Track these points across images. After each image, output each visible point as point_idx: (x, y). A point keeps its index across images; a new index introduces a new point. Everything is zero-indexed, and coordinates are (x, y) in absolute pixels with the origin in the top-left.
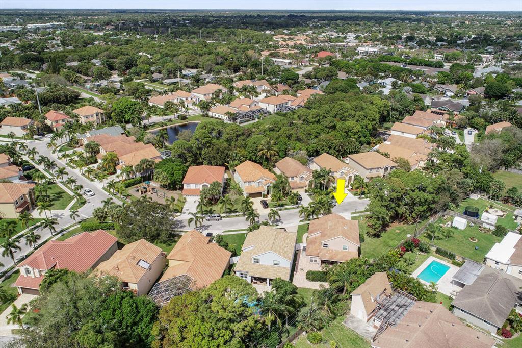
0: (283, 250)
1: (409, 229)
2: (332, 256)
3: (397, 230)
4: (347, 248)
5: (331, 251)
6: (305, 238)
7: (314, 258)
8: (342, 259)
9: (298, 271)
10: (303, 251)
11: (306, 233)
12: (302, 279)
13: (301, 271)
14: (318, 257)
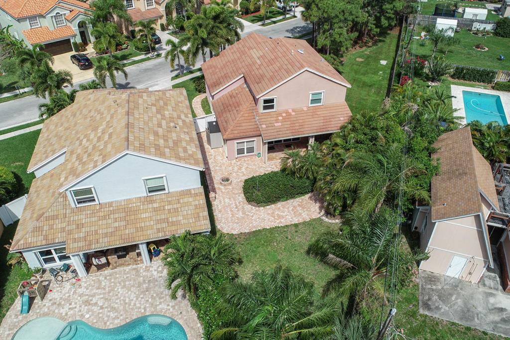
0: (165, 139)
1: (376, 53)
2: (292, 125)
3: (358, 57)
4: (321, 99)
5: (284, 115)
6: (198, 106)
7: (247, 142)
8: (319, 128)
9: (216, 186)
10: (211, 134)
11: (197, 97)
12: (236, 208)
13: (225, 185)
14: (255, 139)
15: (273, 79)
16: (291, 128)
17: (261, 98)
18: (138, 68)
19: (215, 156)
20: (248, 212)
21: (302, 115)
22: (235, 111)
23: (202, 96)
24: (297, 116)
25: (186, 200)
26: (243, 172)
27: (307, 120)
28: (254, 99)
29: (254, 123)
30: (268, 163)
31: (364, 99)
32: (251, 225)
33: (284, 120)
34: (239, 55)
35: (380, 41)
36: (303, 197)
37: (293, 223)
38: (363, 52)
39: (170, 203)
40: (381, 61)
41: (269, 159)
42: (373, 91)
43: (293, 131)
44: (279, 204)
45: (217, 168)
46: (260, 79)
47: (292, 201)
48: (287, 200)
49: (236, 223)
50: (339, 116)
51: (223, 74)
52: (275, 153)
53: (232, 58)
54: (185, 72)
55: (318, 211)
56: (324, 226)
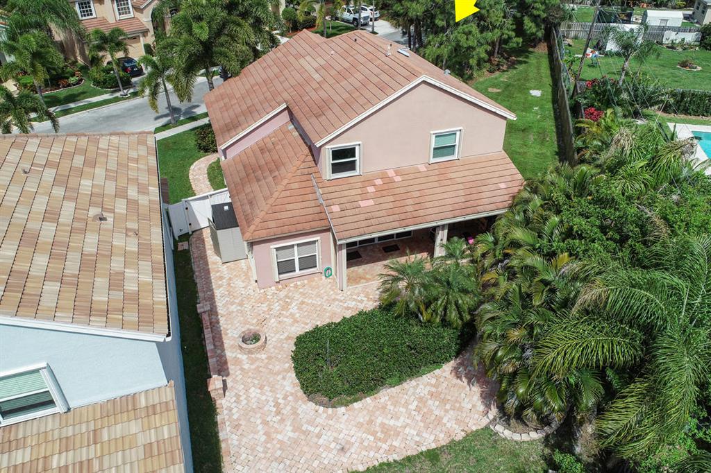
0: (57, 252)
1: (519, 80)
2: (398, 204)
3: (490, 87)
4: (454, 146)
5: (378, 182)
6: (201, 177)
7: (299, 245)
8: (457, 206)
9: (229, 354)
10: (218, 232)
11: (201, 159)
12: (278, 413)
13: (250, 352)
14: (318, 238)
15: (350, 106)
16: (397, 211)
17: (327, 147)
18: (94, 115)
19: (230, 279)
20: (308, 422)
21: (418, 181)
22: (271, 179)
23: (211, 158)
24: (406, 183)
25: (118, 430)
26: (292, 315)
27: (431, 191)
28: (311, 151)
29: (312, 203)
30: (348, 290)
31: (520, 153)
32: (316, 463)
33: (379, 194)
34: (276, 70)
35: (520, 62)
36: (437, 372)
37: (424, 449)
38: (496, 79)
39: (67, 444)
40: (531, 91)
41: (351, 280)
42: (532, 137)
43: (403, 216)
44: (385, 395)
45: (233, 308)
46: (320, 110)
47: (413, 382)
48: (401, 381)
49: (276, 459)
50: (497, 180)
51: (245, 107)
52: (364, 267)
53: (265, 76)
54: (182, 118)
55: (481, 408)
56: (502, 454)
